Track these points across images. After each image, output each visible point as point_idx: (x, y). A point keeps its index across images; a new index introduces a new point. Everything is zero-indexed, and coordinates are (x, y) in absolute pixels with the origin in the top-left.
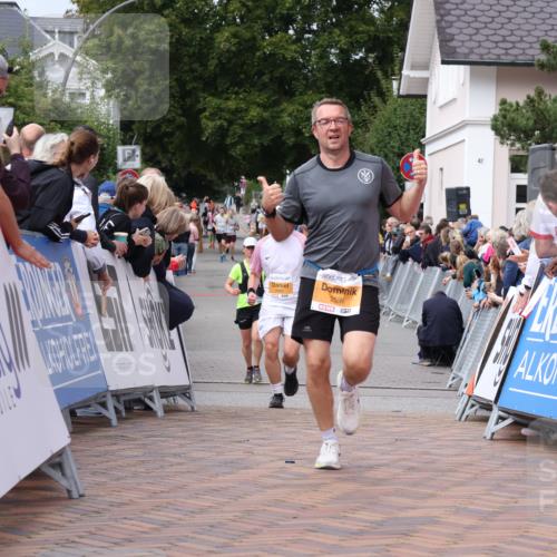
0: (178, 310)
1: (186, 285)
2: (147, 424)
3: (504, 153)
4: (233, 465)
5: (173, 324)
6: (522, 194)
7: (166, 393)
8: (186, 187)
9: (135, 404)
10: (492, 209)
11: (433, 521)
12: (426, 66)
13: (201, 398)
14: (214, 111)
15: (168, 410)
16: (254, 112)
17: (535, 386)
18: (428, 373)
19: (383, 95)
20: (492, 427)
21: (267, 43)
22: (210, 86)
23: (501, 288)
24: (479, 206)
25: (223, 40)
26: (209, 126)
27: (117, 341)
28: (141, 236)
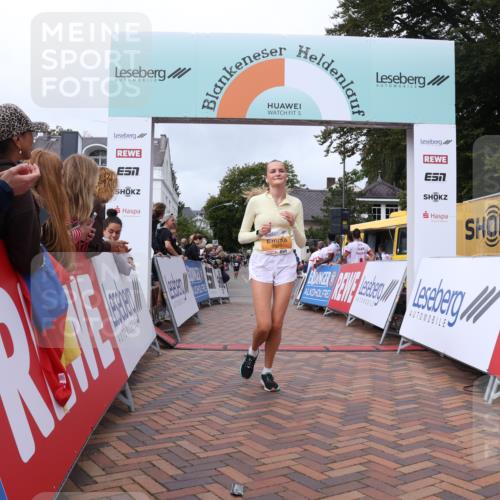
0: (225, 279)
1: (228, 273)
2: (218, 306)
4: (239, 316)
5: (224, 282)
7: (223, 299)
9: (216, 301)
13: (232, 300)
15: (224, 303)
17: (309, 296)
20: (299, 306)
27: (212, 286)
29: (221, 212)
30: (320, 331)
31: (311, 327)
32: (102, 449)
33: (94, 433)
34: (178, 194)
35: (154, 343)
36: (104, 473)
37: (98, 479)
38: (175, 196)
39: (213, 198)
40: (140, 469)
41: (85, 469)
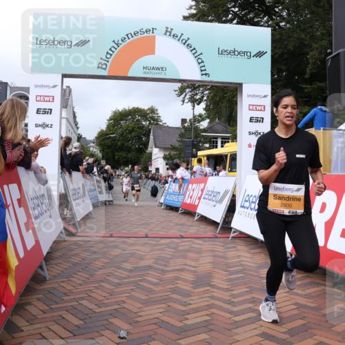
1: (112, 183)
2: (106, 207)
3: (165, 162)
4: (121, 213)
5: (110, 190)
6: (168, 169)
7: (109, 201)
8: (113, 167)
9: (106, 203)
10: (163, 171)
11: (153, 223)
12: (152, 148)
13: (115, 202)
14: (118, 155)
15: (109, 204)
16: (124, 155)
17: (170, 200)
18: (152, 198)
19: (145, 152)
20: (163, 207)
21: (126, 144)
22: (117, 151)
23: (164, 184)
24: (161, 171)
25: (119, 144)
26: (116, 157)
27: (101, 192)
28: (105, 175)
29: (108, 141)
30: (177, 224)
31: (170, 221)
32: (26, 307)
33: (21, 296)
34: (78, 128)
35: (61, 233)
36: (28, 324)
37: (23, 328)
38: (75, 129)
39: (102, 131)
40: (54, 321)
41: (14, 321)
